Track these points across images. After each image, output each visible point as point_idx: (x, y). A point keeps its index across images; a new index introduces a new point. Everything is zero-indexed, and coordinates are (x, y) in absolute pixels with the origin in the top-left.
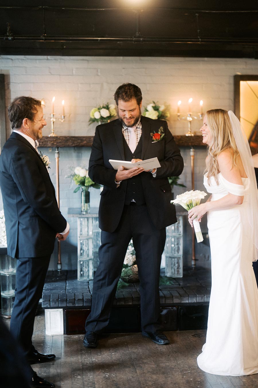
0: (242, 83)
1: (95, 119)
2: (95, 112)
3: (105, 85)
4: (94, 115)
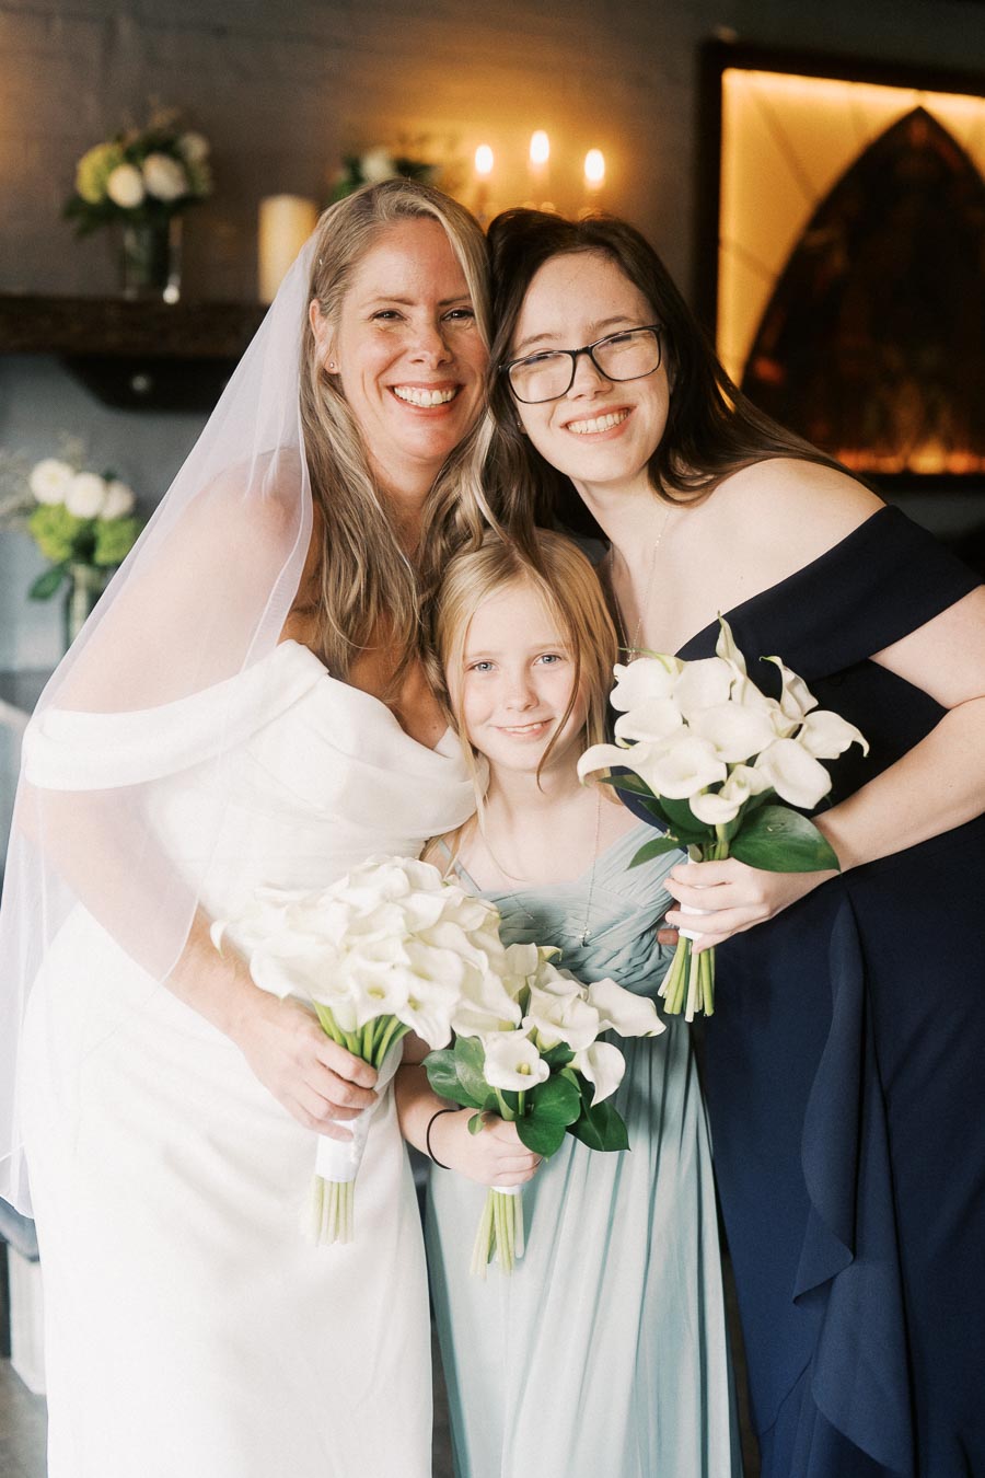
0: (734, 81)
1: (108, 211)
2: (112, 165)
3: (126, 28)
4: (103, 187)
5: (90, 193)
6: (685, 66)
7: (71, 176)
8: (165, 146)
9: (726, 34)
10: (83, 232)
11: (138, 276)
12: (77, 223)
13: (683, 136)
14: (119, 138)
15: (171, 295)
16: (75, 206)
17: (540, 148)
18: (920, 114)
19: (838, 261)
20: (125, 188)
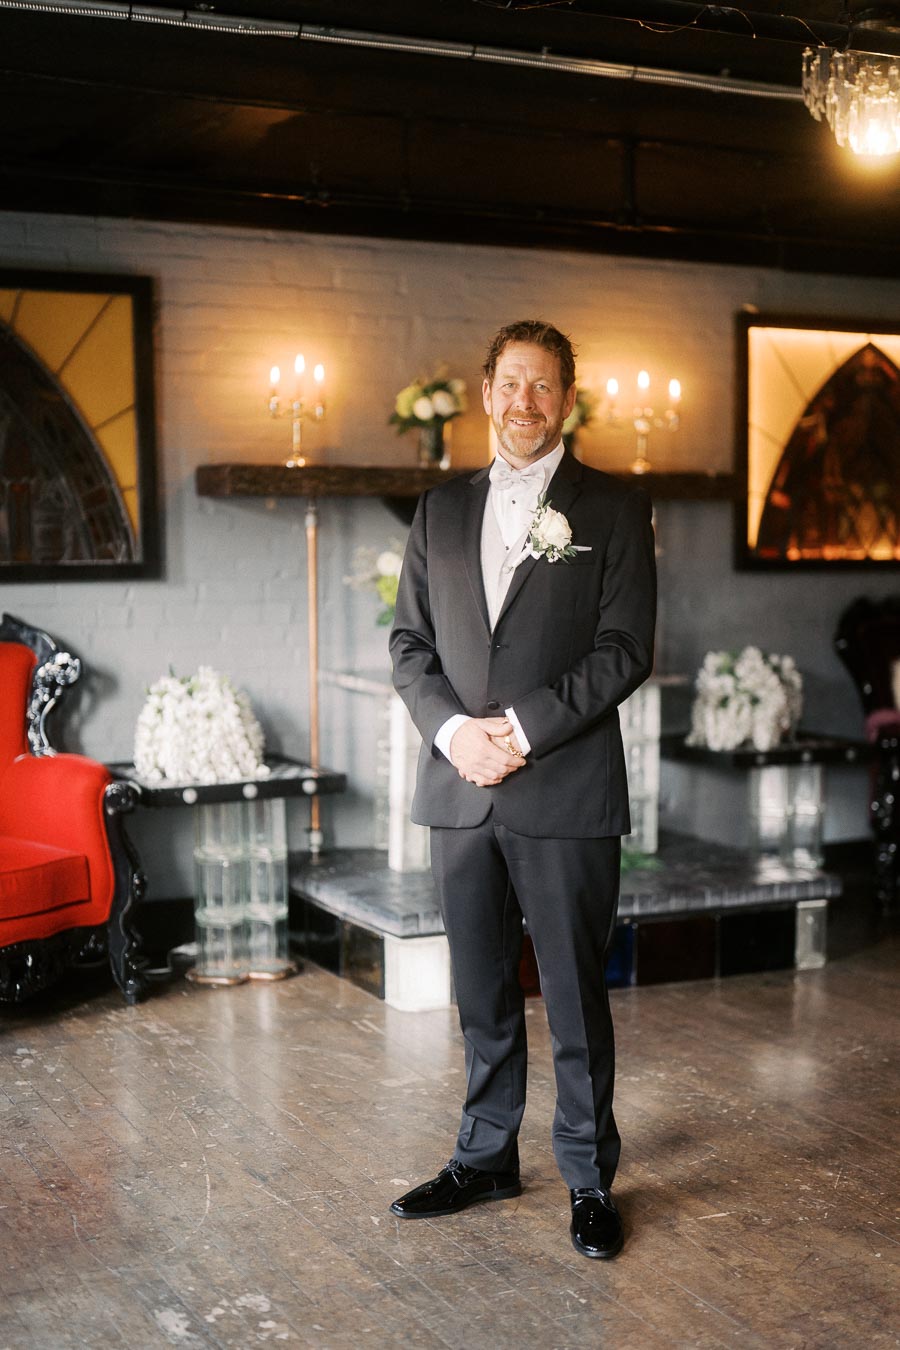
0: (755, 333)
1: (414, 421)
2: (416, 398)
3: (418, 323)
4: (411, 409)
5: (403, 410)
6: (728, 326)
7: (394, 402)
8: (442, 386)
9: (751, 308)
10: (402, 431)
11: (426, 454)
12: (395, 428)
13: (728, 366)
14: (418, 383)
15: (445, 464)
16: (395, 418)
17: (644, 380)
18: (870, 347)
19: (822, 434)
20: (424, 410)
